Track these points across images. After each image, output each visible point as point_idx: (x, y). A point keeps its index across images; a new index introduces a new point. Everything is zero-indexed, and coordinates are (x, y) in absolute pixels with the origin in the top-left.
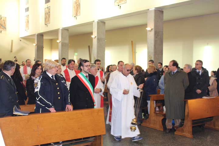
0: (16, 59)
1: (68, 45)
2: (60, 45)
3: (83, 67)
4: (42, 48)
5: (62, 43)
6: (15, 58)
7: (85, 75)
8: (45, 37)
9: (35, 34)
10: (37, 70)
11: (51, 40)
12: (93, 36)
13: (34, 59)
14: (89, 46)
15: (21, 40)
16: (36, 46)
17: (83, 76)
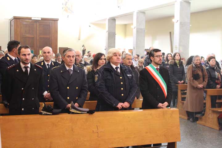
0: (85, 48)
1: (144, 31)
2: (135, 31)
3: (154, 58)
4: (114, 34)
5: (137, 28)
6: (83, 46)
7: (156, 68)
8: (118, 22)
9: (106, 19)
10: (100, 61)
11: (125, 25)
12: (174, 20)
13: (105, 48)
14: (170, 33)
15: (90, 26)
16: (108, 32)
17: (153, 68)
